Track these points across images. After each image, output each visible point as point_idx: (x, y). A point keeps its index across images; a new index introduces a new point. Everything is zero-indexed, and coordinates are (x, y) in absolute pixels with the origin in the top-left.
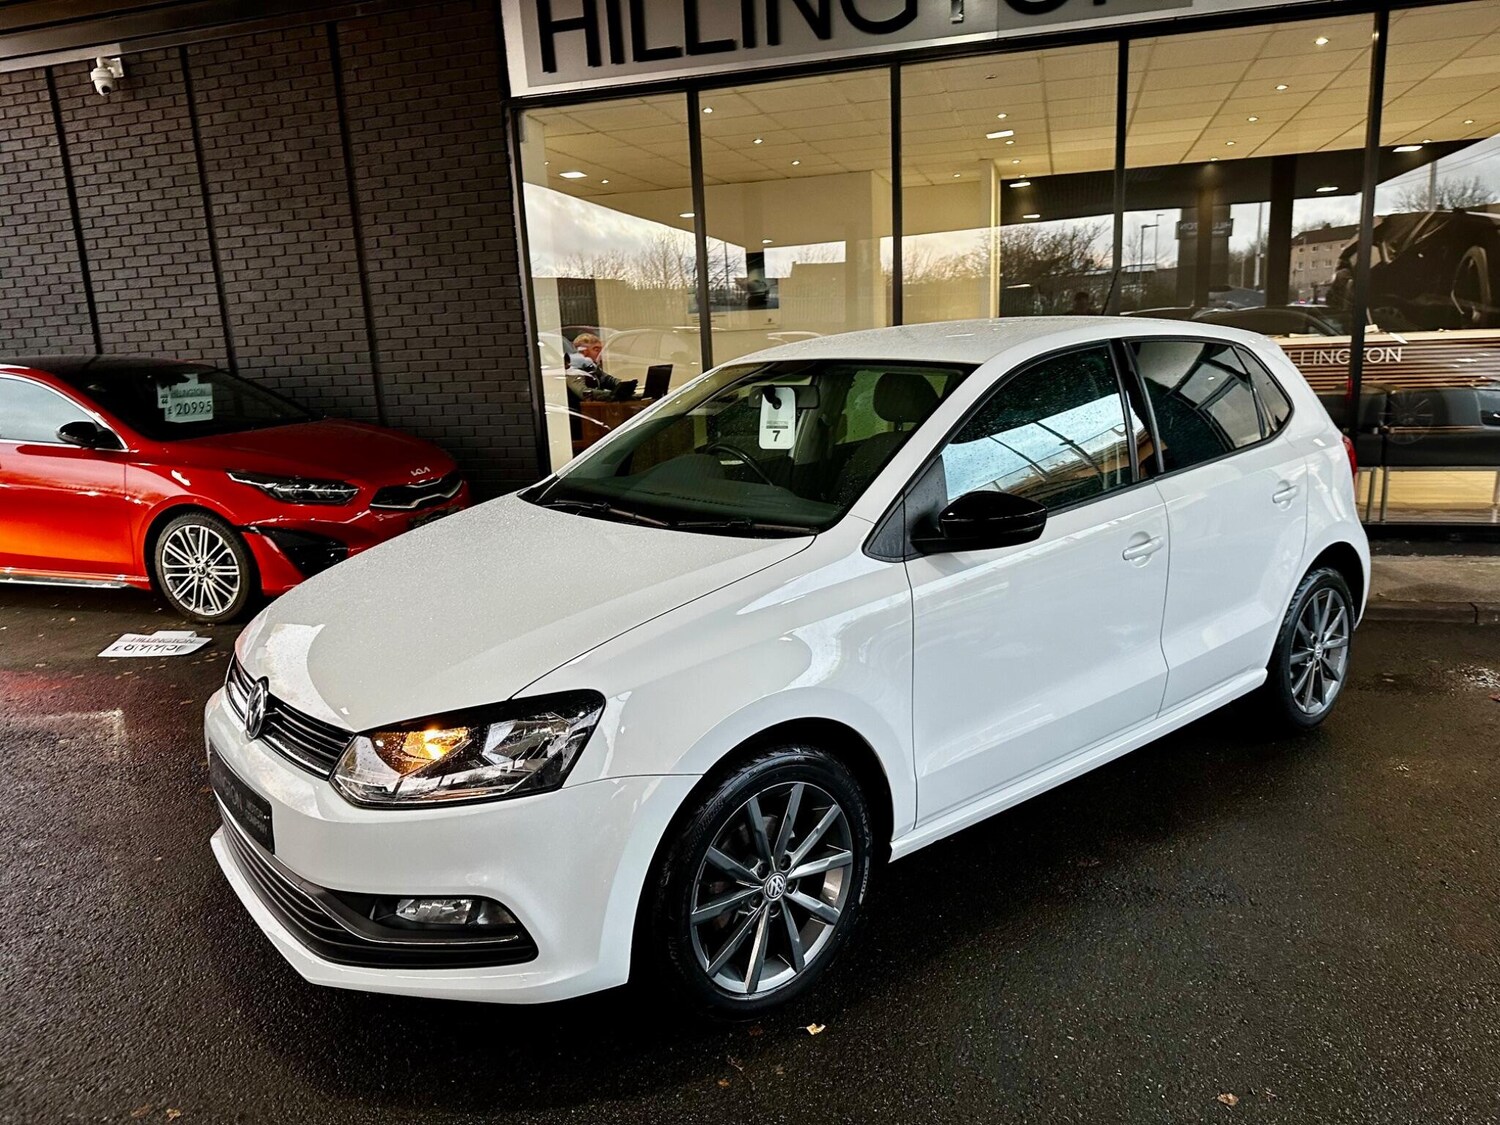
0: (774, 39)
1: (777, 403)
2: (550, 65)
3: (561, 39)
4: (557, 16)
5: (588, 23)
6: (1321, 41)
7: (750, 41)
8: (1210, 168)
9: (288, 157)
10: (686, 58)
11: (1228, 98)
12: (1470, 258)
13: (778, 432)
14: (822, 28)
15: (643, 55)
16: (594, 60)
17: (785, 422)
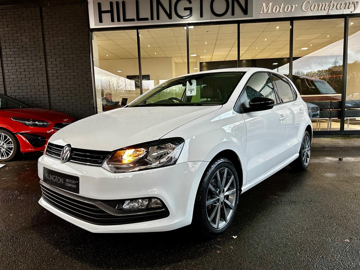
0: (158, 18)
1: (191, 84)
2: (101, 21)
3: (104, 15)
4: (103, 9)
5: (111, 11)
6: (278, 28)
7: (152, 19)
8: (244, 61)
9: (26, 40)
10: (136, 21)
11: (254, 42)
12: (297, 82)
13: (192, 91)
14: (170, 17)
15: (125, 20)
16: (113, 20)
17: (194, 89)
